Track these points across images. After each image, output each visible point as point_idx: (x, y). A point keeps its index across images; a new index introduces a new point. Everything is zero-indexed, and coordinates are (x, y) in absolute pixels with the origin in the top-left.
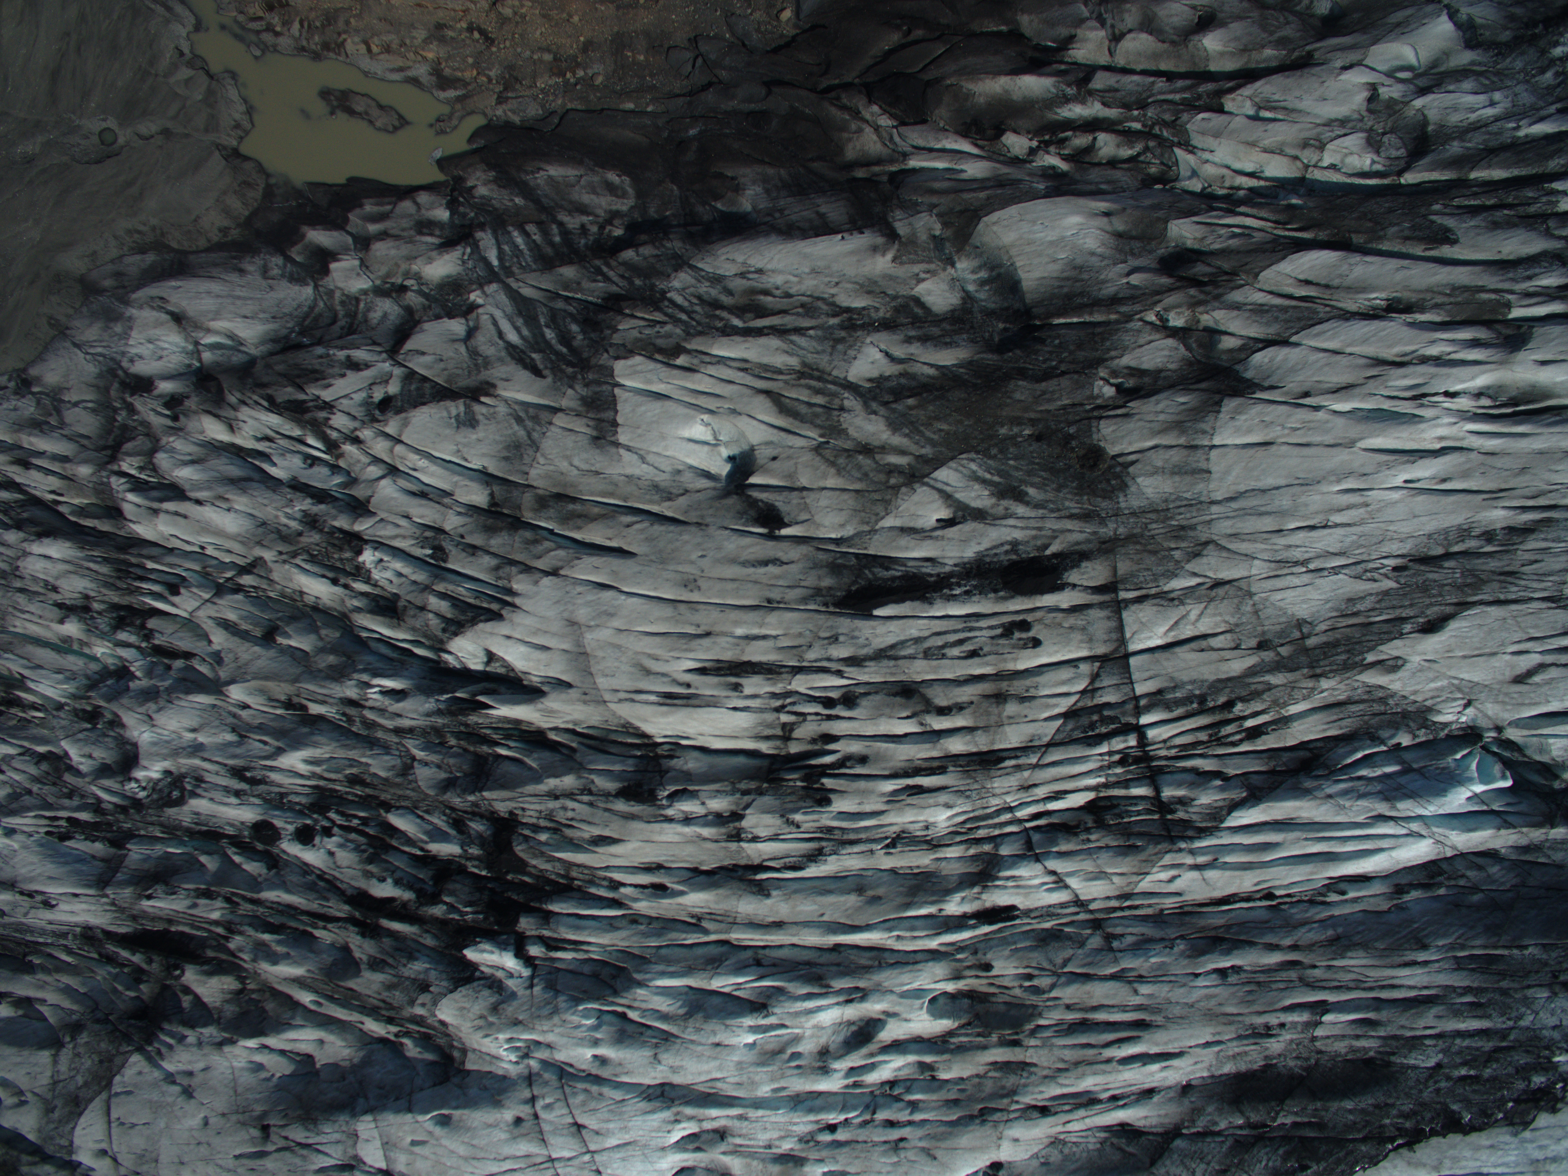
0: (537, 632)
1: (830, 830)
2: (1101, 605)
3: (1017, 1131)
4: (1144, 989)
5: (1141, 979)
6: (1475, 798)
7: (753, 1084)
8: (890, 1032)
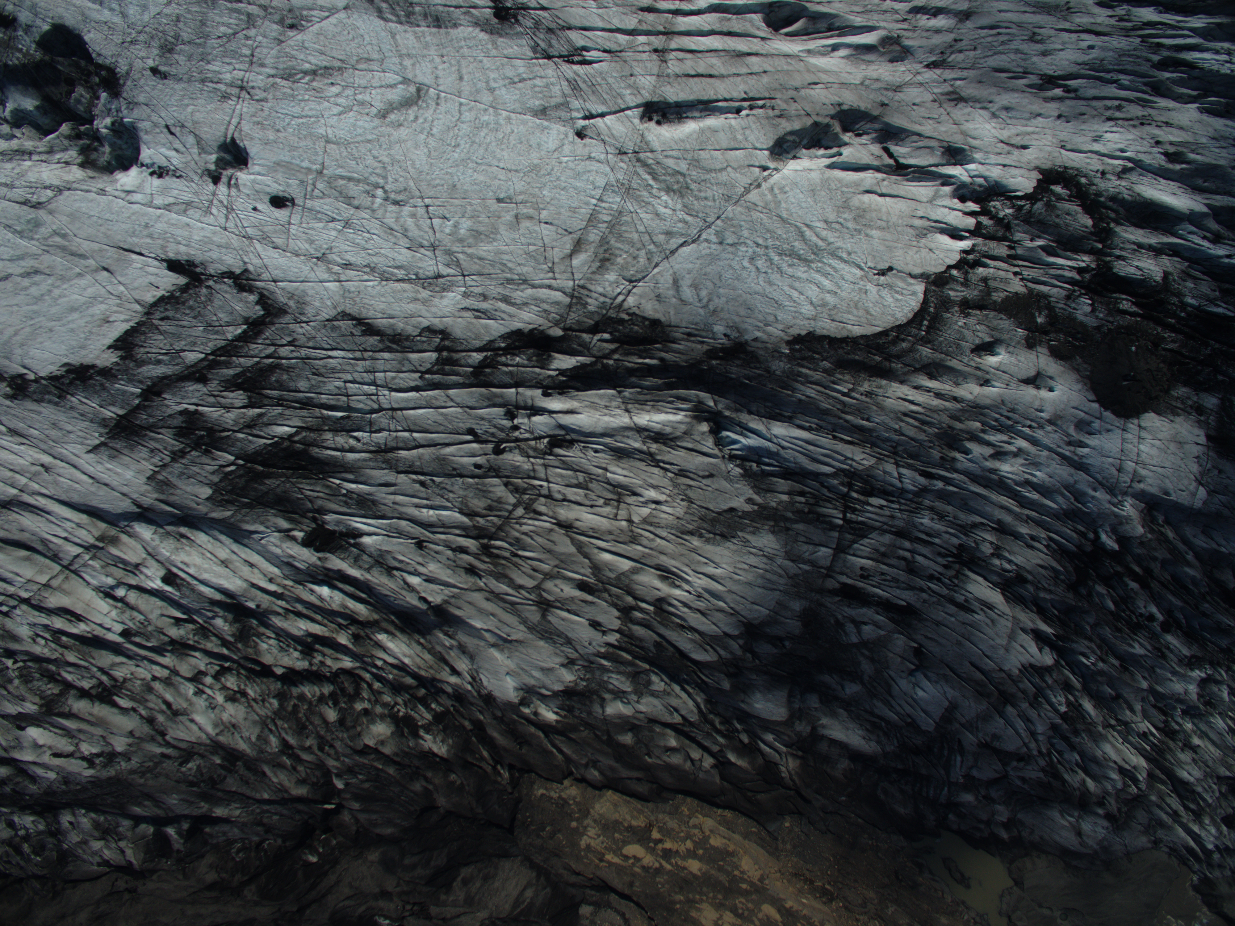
0: (1021, 653)
1: (965, 534)
2: (834, 571)
3: (969, 397)
4: (897, 427)
5: (895, 430)
6: (746, 436)
7: (1047, 458)
8: (989, 451)
